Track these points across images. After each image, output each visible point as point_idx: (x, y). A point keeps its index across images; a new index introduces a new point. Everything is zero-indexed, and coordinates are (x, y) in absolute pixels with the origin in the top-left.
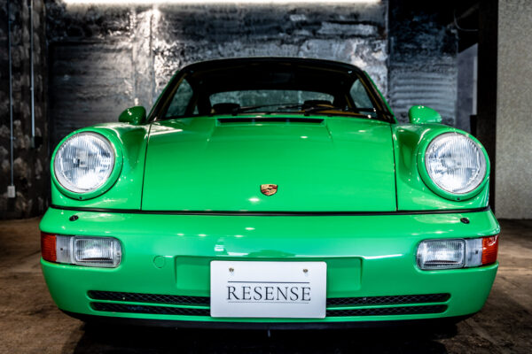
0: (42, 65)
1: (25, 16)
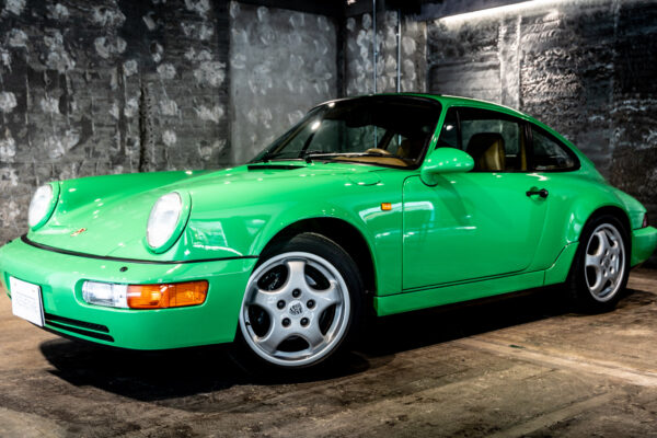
1: (390, 45)
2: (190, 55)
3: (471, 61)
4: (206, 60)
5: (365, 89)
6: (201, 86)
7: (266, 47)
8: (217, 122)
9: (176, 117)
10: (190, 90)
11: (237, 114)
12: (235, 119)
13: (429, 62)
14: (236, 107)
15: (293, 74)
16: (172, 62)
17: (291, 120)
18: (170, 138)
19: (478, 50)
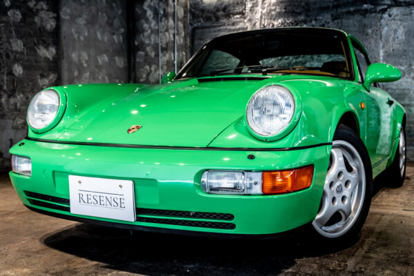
0: (186, 44)
1: (170, 10)
2: (31, 4)
3: (225, 25)
4: (43, 9)
5: (151, 41)
6: (39, 29)
7: (82, 4)
8: (51, 59)
9: (22, 53)
10: (32, 32)
11: (65, 54)
12: (63, 58)
13: (191, 24)
14: (64, 49)
15: (101, 27)
16: (19, 8)
17: (100, 61)
18: (18, 70)
19: (230, 17)
